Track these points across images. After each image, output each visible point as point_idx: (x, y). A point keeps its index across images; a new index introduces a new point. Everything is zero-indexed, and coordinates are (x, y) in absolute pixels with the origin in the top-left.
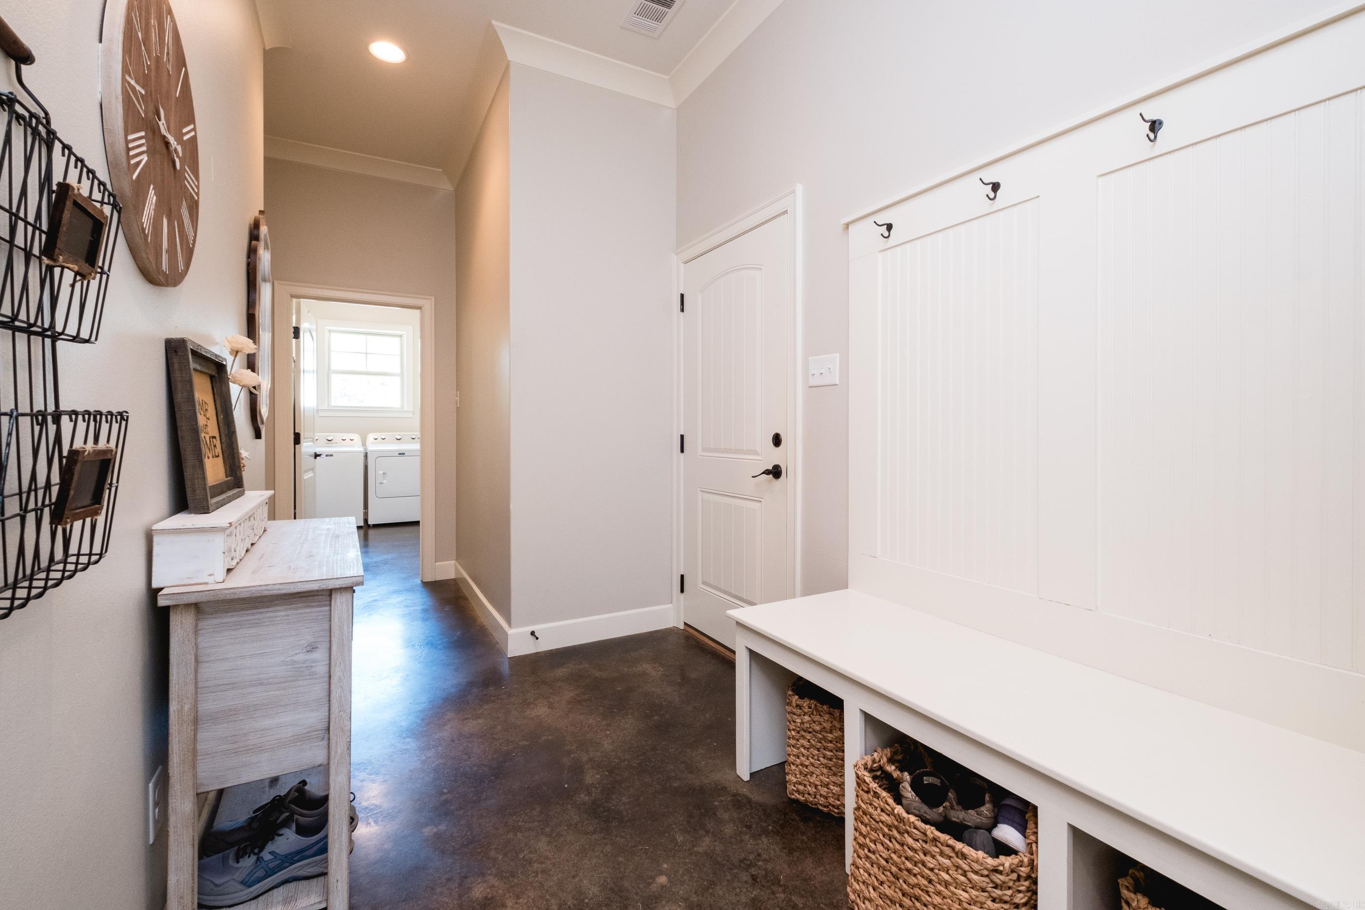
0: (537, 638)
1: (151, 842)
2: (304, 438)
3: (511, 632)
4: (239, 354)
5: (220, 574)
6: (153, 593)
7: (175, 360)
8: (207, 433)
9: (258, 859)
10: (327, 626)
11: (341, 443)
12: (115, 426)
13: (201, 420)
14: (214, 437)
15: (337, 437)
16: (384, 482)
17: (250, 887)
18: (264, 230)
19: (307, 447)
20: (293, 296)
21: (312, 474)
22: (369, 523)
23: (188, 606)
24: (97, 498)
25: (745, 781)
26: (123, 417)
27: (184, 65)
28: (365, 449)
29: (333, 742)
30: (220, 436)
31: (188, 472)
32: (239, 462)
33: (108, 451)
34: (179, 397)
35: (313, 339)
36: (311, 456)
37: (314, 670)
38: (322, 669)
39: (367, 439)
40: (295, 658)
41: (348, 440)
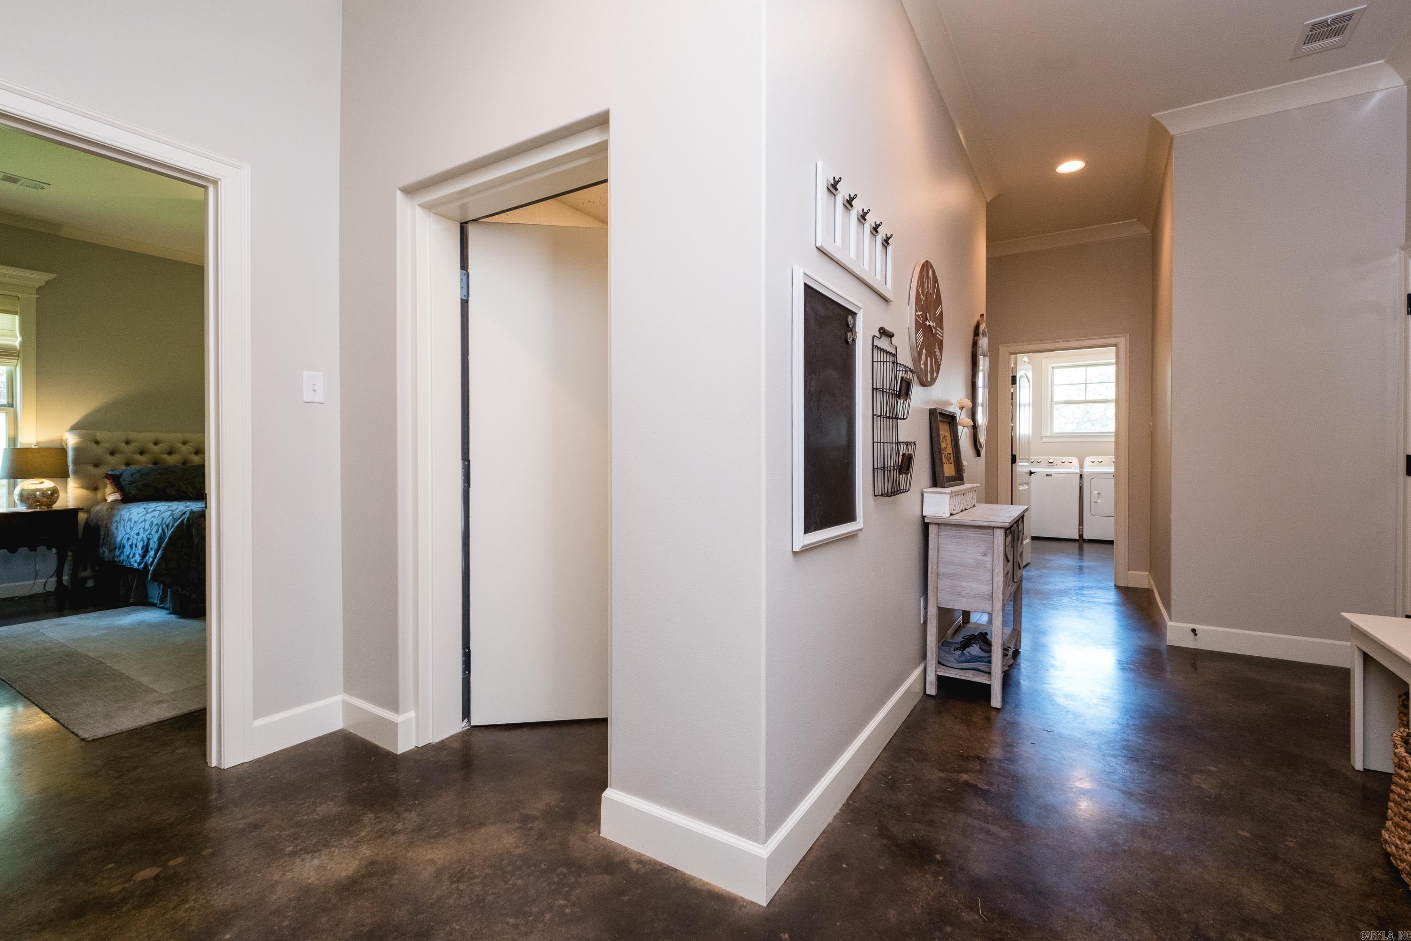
0: (1196, 635)
1: (922, 623)
2: (1020, 459)
3: (1170, 624)
4: (964, 409)
5: (948, 514)
6: (923, 517)
7: (933, 418)
8: (946, 451)
9: (962, 653)
10: (991, 545)
11: (1061, 465)
12: (913, 446)
13: (943, 445)
14: (950, 454)
15: (1058, 459)
16: (1099, 501)
17: (959, 663)
18: (983, 327)
19: (1022, 466)
20: (1011, 354)
21: (1027, 488)
22: (1084, 538)
23: (936, 524)
24: (908, 469)
25: (1356, 769)
26: (914, 444)
27: (937, 282)
28: (1082, 471)
29: (994, 603)
30: (953, 453)
31: (937, 469)
32: (962, 467)
33: (911, 454)
34: (934, 435)
35: (1029, 381)
36: (1026, 473)
37: (986, 565)
38: (989, 566)
39: (1084, 464)
40: (977, 557)
41: (1067, 463)
